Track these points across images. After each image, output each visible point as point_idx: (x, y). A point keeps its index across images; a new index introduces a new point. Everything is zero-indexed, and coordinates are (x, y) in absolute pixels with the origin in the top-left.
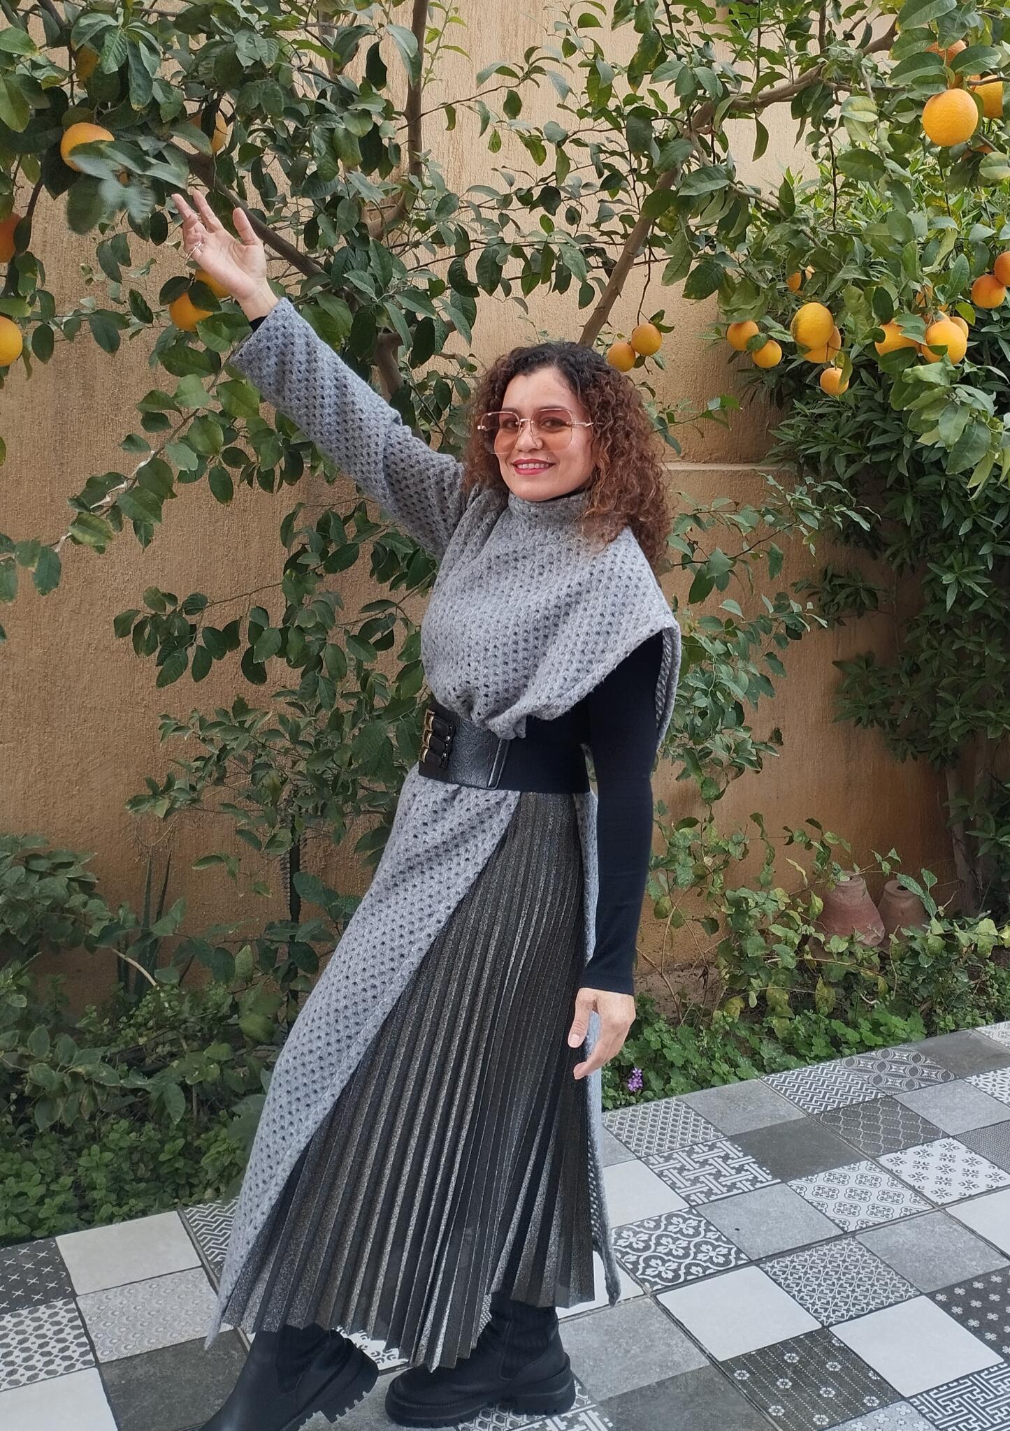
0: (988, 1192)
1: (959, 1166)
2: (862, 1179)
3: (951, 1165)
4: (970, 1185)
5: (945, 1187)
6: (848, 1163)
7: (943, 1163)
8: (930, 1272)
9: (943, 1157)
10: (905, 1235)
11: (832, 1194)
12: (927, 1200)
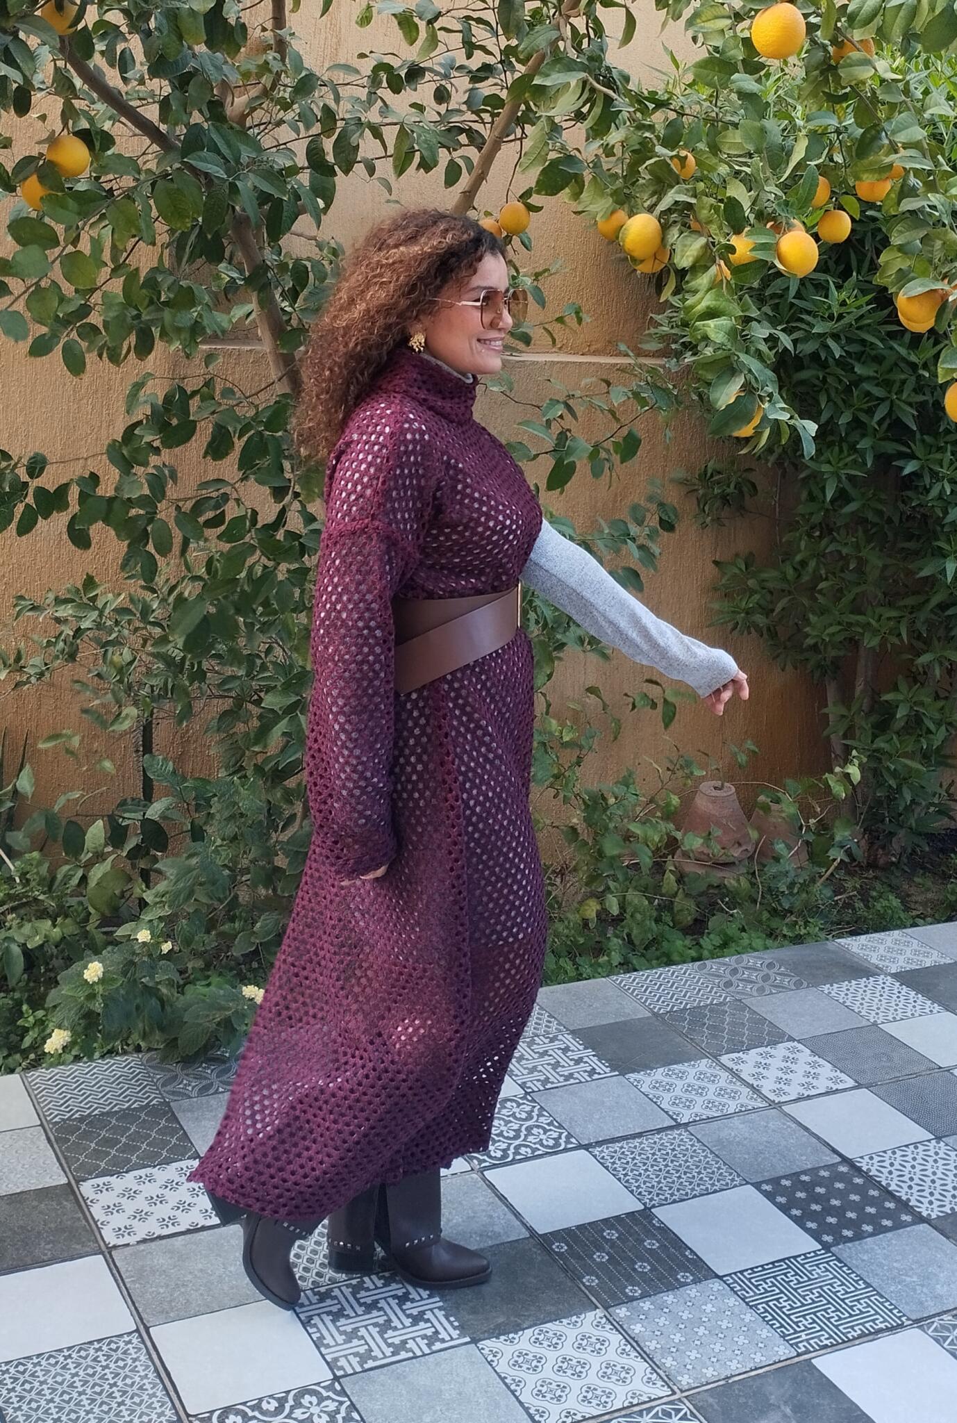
0: (827, 1093)
1: (801, 1068)
2: (700, 1076)
3: (793, 1067)
4: (808, 1086)
5: (784, 1087)
6: (689, 1060)
7: (783, 1065)
8: (759, 1164)
9: (786, 1059)
10: (737, 1129)
11: (669, 1088)
12: (765, 1098)
